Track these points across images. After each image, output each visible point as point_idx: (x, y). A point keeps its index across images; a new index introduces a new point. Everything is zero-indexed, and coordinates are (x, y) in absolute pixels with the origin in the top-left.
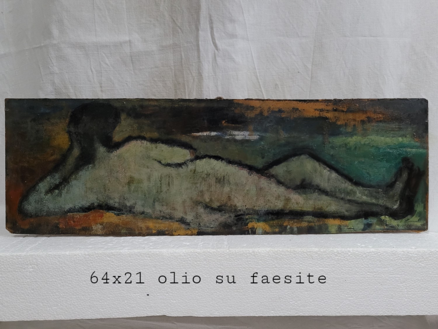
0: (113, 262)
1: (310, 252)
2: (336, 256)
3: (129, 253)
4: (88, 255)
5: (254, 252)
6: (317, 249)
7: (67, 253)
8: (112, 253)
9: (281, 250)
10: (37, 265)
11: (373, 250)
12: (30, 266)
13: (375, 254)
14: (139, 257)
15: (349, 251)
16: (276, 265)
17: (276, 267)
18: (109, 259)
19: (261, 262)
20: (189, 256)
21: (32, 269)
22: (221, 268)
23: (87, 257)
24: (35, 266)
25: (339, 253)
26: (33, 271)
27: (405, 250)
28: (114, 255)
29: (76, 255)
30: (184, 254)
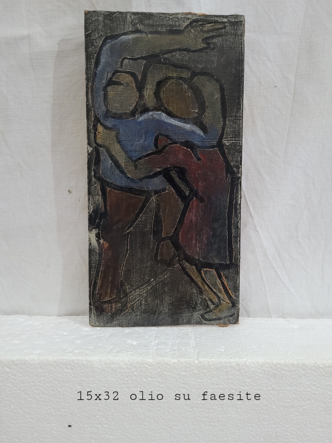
3: (39, 362)
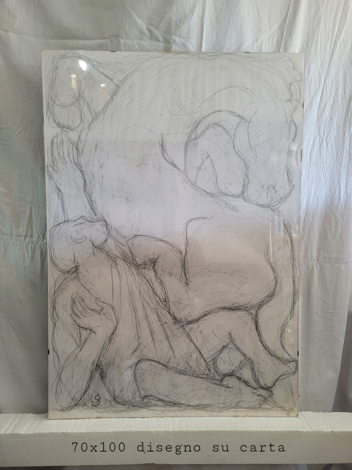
0: (128, 436)
1: (227, 431)
2: (240, 433)
4: (116, 433)
5: (199, 431)
6: (230, 430)
7: (105, 431)
8: (127, 432)
9: (212, 430)
10: (90, 438)
11: (259, 430)
12: (86, 438)
13: (260, 433)
14: (140, 433)
15: (247, 431)
16: (210, 438)
17: (210, 439)
18: (125, 434)
19: (202, 436)
20: (166, 434)
21: (87, 440)
22: (182, 440)
23: (115, 433)
24: (89, 438)
25: (242, 432)
26: (88, 440)
27: (275, 430)
28: (128, 433)
29: (109, 433)
30: (163, 432)
